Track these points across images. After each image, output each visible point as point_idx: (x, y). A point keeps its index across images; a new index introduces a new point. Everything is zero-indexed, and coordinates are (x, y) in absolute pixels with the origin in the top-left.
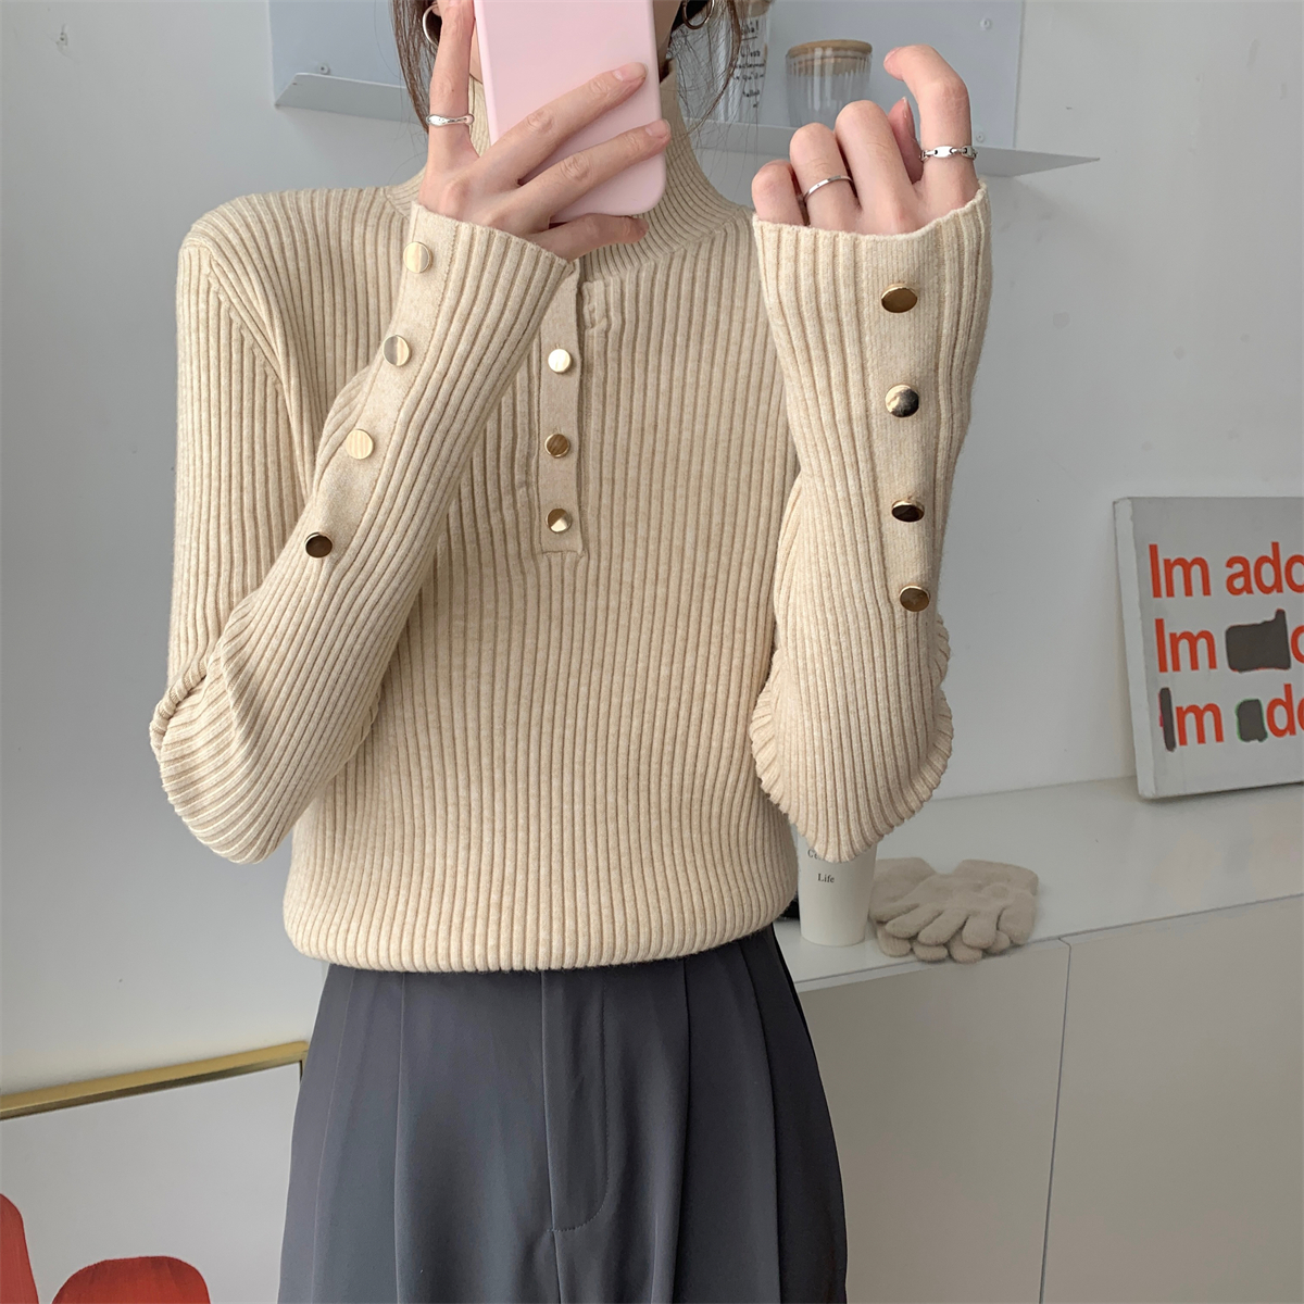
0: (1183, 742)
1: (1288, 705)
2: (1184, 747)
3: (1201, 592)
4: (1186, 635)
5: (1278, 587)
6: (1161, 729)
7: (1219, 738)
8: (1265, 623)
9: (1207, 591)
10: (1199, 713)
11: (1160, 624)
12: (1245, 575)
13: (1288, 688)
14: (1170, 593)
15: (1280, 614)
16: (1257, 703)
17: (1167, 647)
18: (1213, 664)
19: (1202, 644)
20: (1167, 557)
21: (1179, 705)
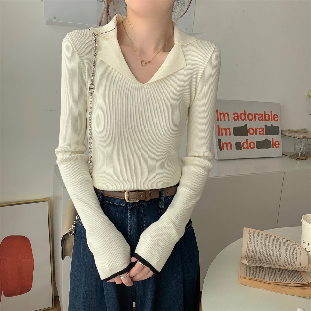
0: (223, 149)
1: (247, 143)
2: (224, 150)
4: (224, 128)
5: (245, 119)
6: (219, 147)
7: (231, 149)
8: (242, 126)
9: (229, 120)
10: (227, 144)
11: (218, 126)
12: (237, 117)
13: (247, 140)
14: (221, 120)
15: (246, 125)
16: (240, 143)
17: (220, 131)
18: (230, 134)
19: (228, 130)
20: (220, 112)
21: (222, 142)
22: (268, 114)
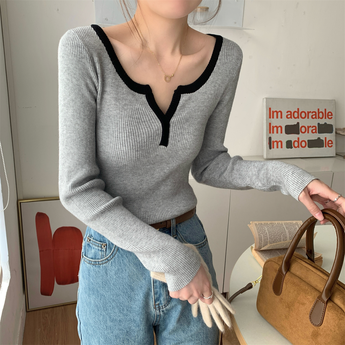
0: (273, 148)
1: (298, 142)
3: (280, 118)
4: (276, 126)
5: (298, 117)
6: (268, 145)
7: (282, 147)
8: (294, 125)
10: (277, 142)
11: (270, 124)
12: (291, 115)
13: (298, 138)
14: (273, 118)
15: (298, 123)
16: (291, 141)
17: (271, 129)
18: (282, 133)
19: (279, 128)
20: (273, 110)
21: (273, 141)
22: (322, 112)
